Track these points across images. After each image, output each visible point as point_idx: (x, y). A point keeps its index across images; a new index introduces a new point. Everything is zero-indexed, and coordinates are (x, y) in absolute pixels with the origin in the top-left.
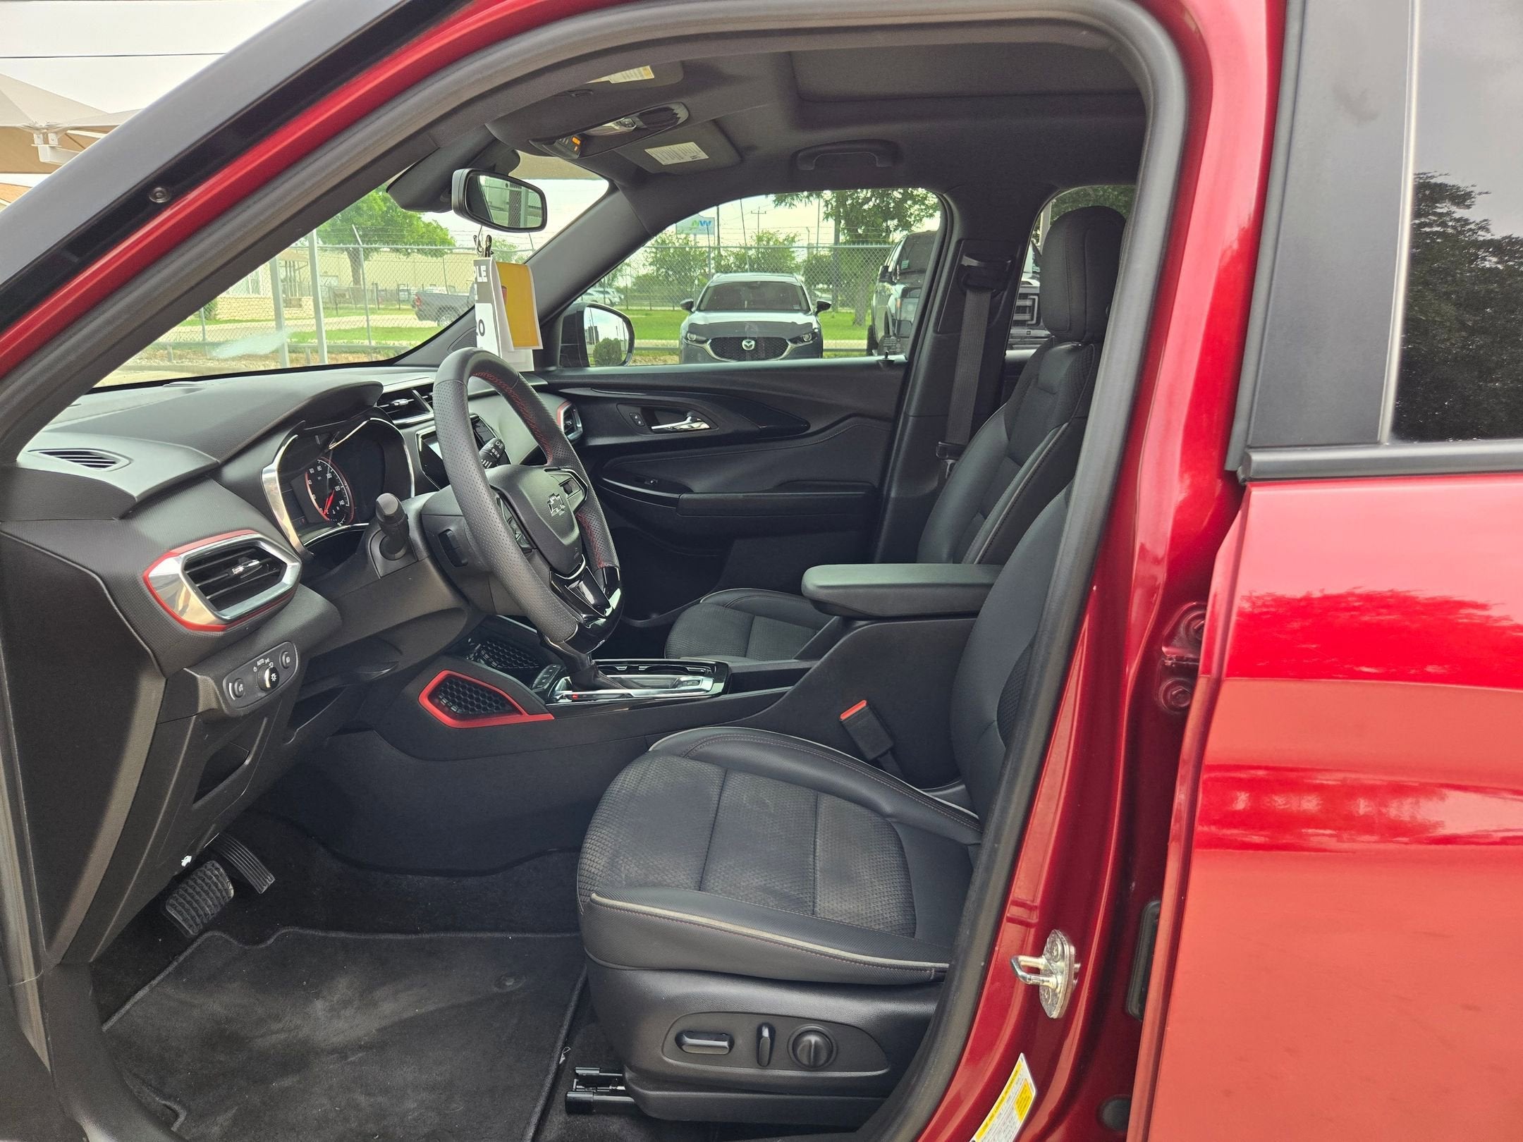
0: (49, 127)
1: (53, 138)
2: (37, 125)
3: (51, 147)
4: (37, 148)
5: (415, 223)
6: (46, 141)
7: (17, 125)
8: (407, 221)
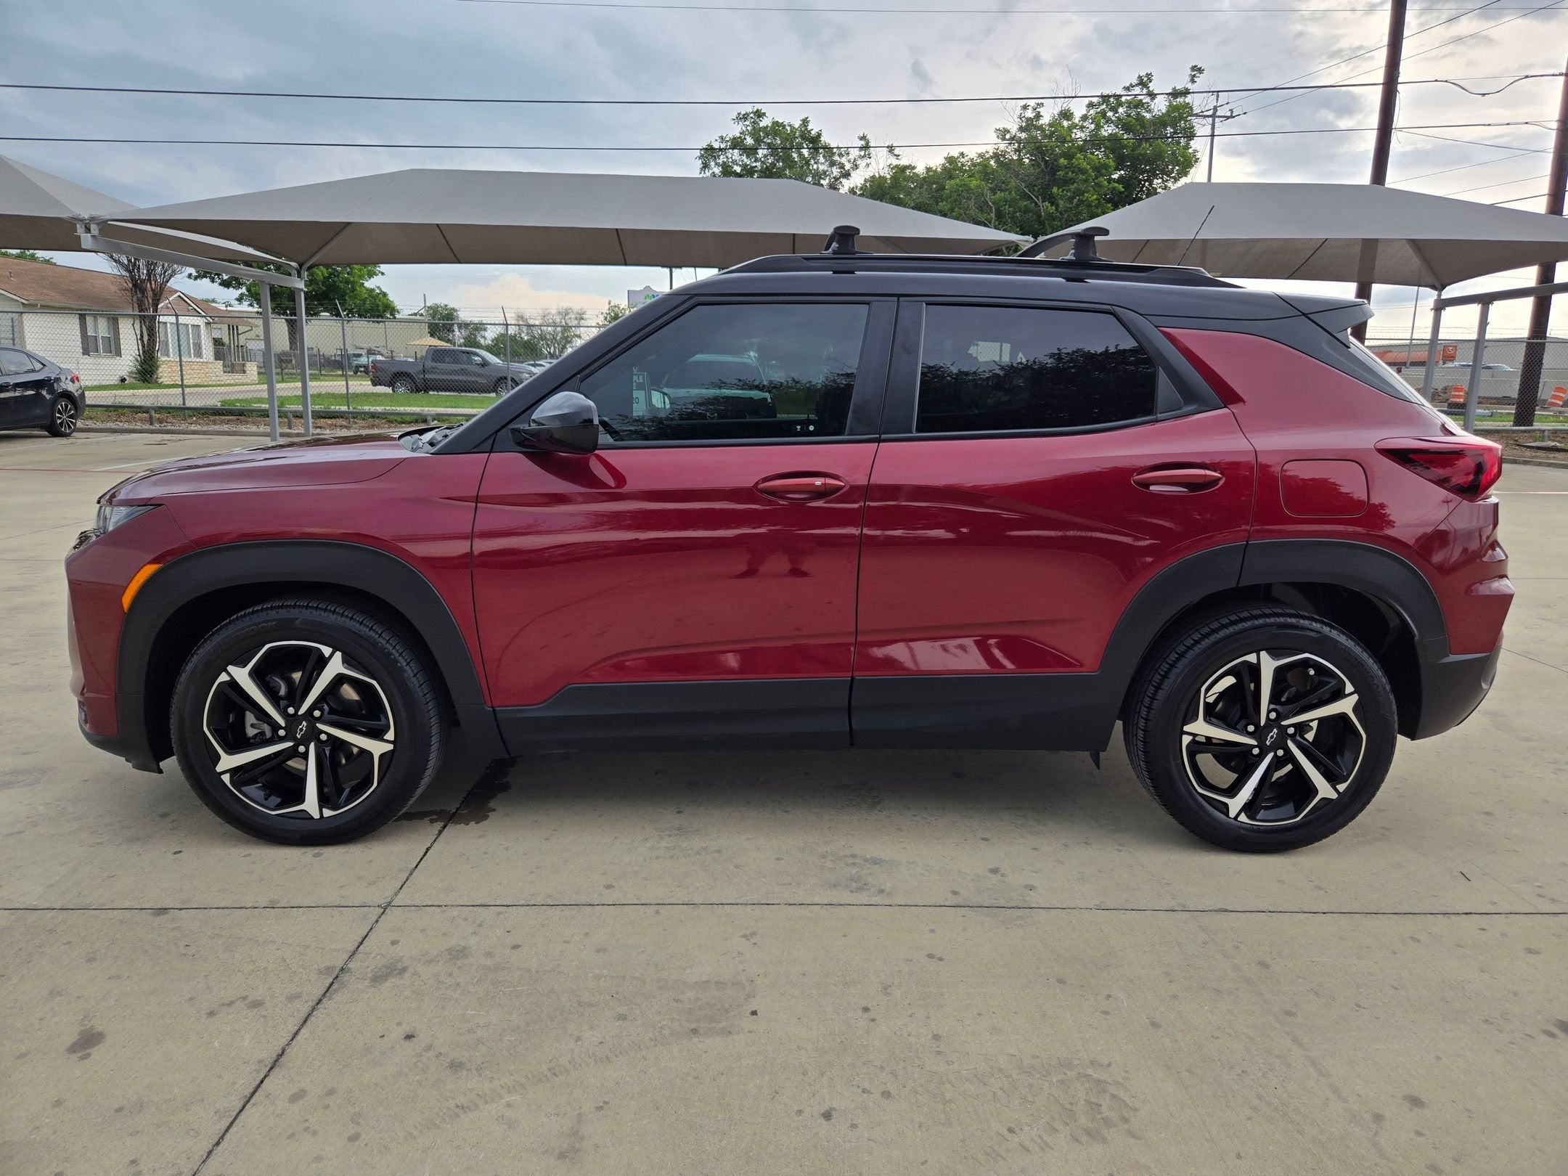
0: (92, 219)
1: (95, 229)
2: (81, 217)
3: (92, 236)
4: (80, 236)
5: (358, 289)
6: (88, 230)
7: (61, 216)
8: (350, 286)
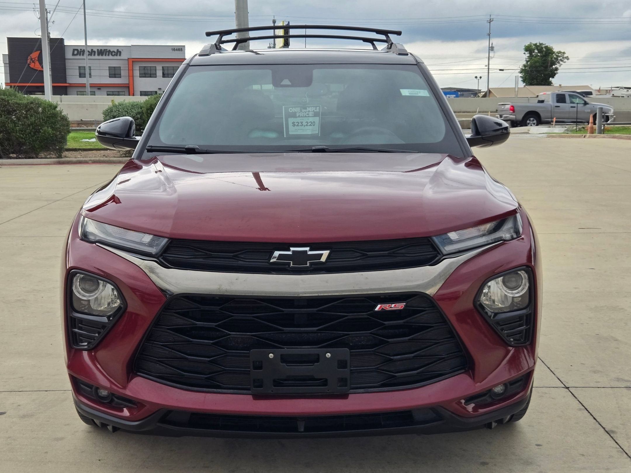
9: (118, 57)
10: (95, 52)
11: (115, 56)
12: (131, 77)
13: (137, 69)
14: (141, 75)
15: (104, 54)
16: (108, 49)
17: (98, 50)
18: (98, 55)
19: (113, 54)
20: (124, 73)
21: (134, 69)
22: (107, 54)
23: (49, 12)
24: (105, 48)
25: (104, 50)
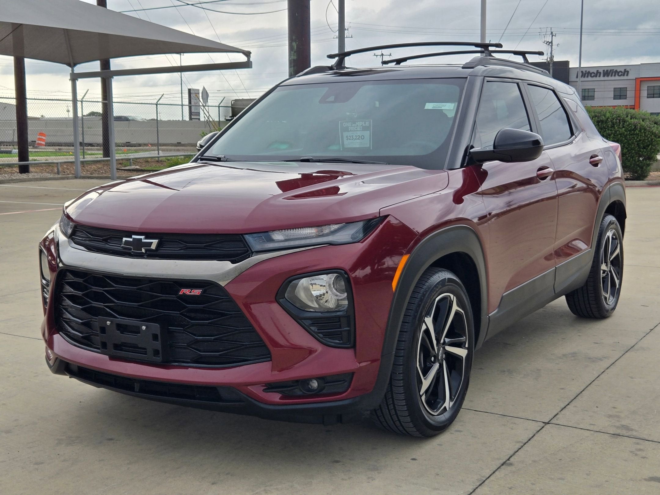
9: (625, 77)
10: (600, 73)
11: (622, 76)
12: (638, 97)
13: (644, 89)
14: (649, 96)
15: (610, 75)
16: (615, 69)
17: (604, 71)
18: (604, 76)
19: (620, 75)
20: (630, 94)
21: (641, 89)
22: (613, 74)
23: (555, 35)
24: (612, 68)
25: (611, 70)
